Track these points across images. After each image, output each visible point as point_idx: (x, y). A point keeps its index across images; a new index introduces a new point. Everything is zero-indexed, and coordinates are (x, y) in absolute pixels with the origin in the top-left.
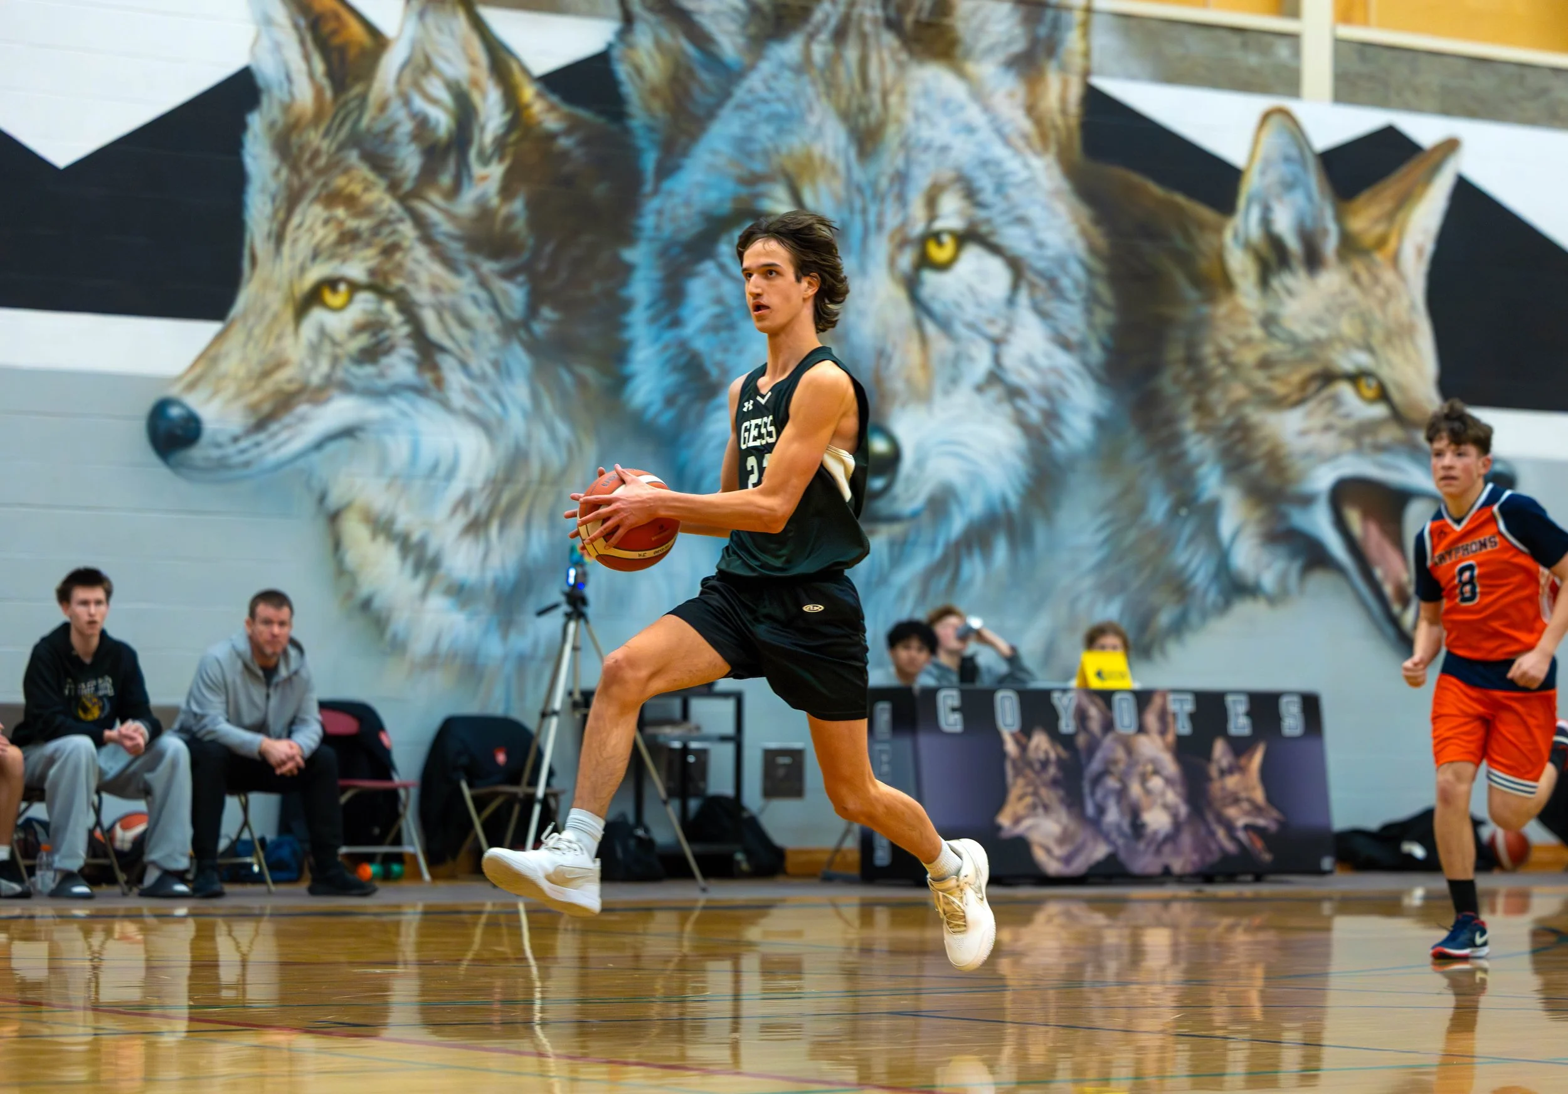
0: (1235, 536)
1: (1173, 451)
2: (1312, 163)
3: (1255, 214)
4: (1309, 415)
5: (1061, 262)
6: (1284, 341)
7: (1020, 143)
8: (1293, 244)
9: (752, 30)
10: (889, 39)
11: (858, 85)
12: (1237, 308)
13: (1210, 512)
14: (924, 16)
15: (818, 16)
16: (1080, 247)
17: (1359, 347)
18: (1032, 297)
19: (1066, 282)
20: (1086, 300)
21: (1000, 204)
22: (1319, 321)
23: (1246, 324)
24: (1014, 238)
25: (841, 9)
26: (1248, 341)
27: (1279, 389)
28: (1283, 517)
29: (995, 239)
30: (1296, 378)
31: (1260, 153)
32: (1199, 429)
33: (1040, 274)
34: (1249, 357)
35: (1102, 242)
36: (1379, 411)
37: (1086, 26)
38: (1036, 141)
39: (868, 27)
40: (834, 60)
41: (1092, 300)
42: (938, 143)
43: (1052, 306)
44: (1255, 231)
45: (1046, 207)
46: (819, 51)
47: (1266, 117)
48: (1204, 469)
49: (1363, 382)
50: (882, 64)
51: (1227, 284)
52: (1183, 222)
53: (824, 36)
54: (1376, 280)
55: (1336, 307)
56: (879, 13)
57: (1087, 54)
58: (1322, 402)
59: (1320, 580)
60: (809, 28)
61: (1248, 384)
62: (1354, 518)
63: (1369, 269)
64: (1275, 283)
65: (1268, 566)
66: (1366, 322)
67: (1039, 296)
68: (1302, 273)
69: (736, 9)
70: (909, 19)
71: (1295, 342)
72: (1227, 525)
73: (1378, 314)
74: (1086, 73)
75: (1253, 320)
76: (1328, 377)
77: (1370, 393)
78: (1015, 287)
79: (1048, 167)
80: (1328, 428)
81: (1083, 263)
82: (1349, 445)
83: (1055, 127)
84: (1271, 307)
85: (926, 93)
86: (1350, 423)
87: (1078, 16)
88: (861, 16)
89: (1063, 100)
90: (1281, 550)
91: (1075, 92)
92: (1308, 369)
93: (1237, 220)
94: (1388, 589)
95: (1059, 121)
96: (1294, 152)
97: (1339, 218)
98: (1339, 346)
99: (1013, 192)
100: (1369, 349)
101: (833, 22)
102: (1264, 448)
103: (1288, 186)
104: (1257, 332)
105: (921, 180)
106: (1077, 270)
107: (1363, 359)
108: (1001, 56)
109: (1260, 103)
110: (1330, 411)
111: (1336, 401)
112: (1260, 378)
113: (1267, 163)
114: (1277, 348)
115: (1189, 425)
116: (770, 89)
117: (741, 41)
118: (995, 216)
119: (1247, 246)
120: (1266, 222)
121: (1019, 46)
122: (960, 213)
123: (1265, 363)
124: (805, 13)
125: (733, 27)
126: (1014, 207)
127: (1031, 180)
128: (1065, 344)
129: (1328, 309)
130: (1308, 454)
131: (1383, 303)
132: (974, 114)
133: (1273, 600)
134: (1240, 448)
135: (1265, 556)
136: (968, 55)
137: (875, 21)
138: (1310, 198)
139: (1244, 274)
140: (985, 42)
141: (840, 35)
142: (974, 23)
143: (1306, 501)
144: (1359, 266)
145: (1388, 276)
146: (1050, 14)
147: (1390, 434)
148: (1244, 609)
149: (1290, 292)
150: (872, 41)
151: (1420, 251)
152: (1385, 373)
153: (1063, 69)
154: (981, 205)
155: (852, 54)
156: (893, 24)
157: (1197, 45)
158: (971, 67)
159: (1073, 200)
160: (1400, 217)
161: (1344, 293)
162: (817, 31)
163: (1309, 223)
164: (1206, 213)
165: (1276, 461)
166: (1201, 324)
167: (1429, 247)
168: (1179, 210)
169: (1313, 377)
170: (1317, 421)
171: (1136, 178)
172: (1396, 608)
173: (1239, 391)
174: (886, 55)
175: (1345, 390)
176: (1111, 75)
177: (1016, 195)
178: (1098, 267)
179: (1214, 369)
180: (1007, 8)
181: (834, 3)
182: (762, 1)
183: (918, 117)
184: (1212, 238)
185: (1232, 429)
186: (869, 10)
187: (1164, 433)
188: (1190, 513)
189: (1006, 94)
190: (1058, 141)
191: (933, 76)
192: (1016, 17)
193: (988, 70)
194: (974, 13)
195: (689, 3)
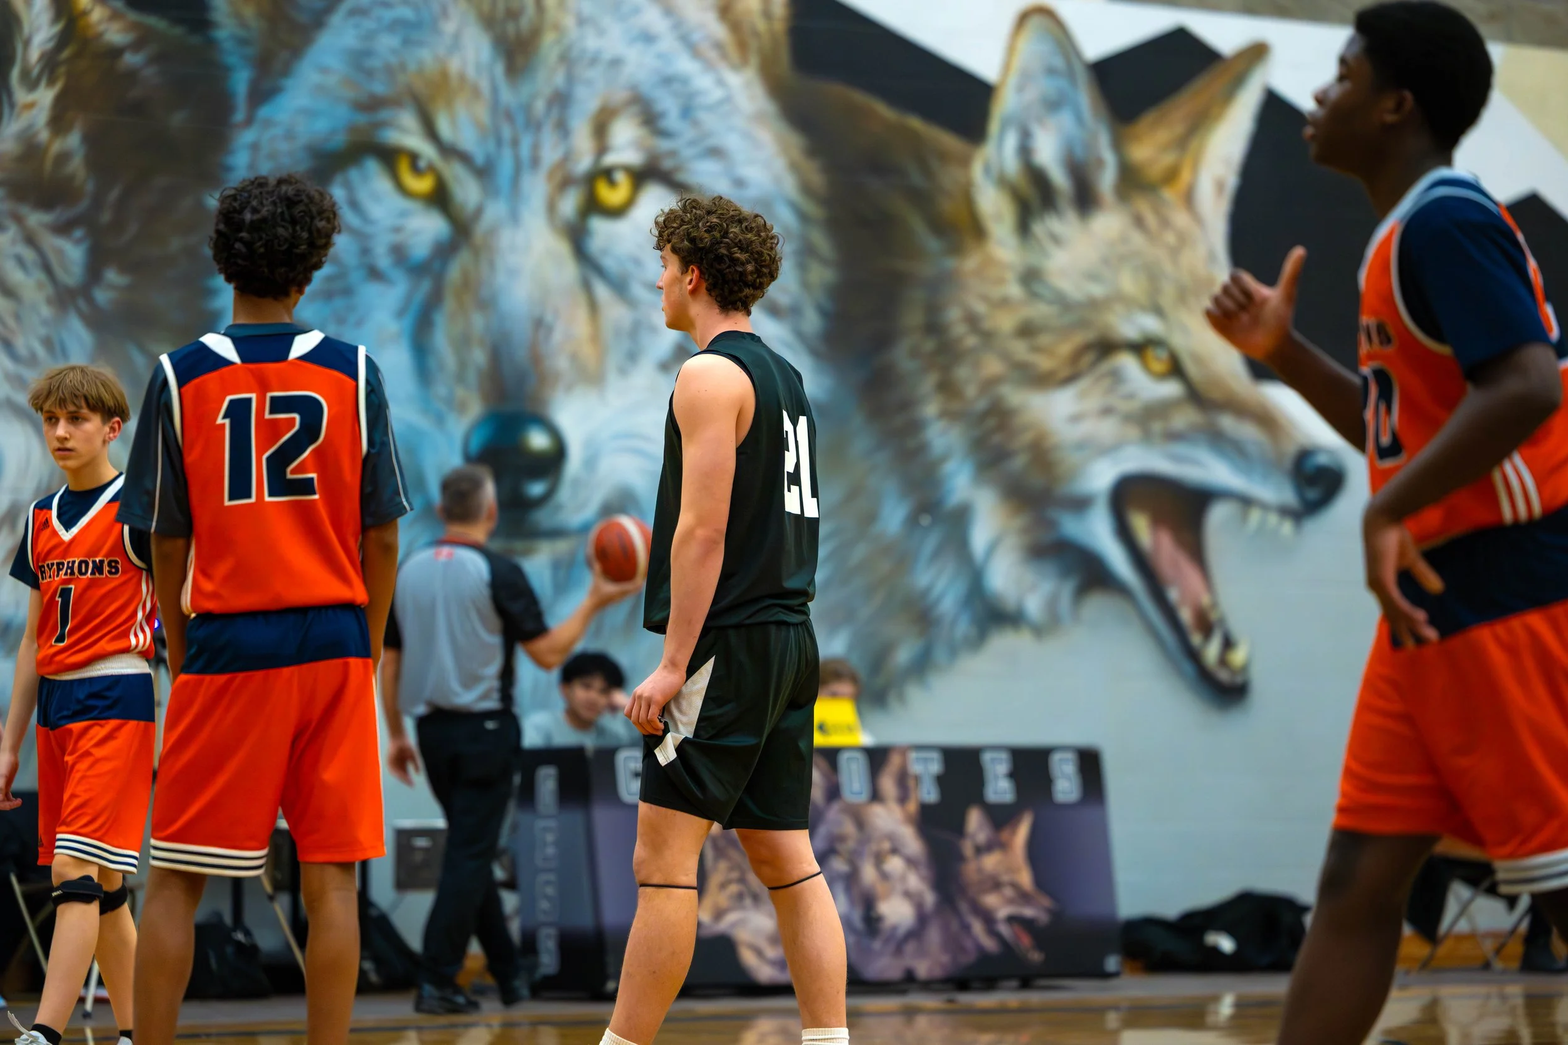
0: (992, 548)
1: (912, 443)
2: (1082, 76)
3: (1011, 142)
4: (1082, 395)
5: (768, 203)
6: (1050, 302)
7: (712, 55)
8: (1059, 178)
12: (989, 261)
13: (959, 520)
16: (790, 186)
17: (1143, 308)
20: (799, 253)
21: (688, 133)
22: (1092, 276)
23: (1001, 281)
24: (704, 174)
26: (1004, 303)
27: (1044, 363)
28: (1051, 524)
29: (681, 176)
30: (1065, 348)
31: (1017, 64)
32: (944, 415)
34: (1005, 322)
35: (817, 179)
36: (1171, 389)
38: (732, 51)
41: (804, 252)
42: (607, 56)
44: (1011, 163)
45: (746, 135)
47: (1024, 18)
48: (950, 467)
49: (1151, 353)
51: (978, 231)
52: (923, 155)
54: (1165, 223)
55: (1114, 259)
58: (1099, 379)
59: (1098, 604)
61: (1006, 356)
62: (1141, 525)
63: (1157, 211)
64: (1039, 228)
65: (1034, 587)
66: (1152, 275)
68: (1071, 215)
71: (1063, 303)
72: (980, 536)
73: (1168, 267)
75: (1011, 276)
76: (1106, 347)
77: (1159, 366)
79: (748, 85)
80: (1107, 411)
81: (793, 206)
82: (1133, 432)
83: (756, 34)
84: (1033, 259)
86: (1134, 406)
89: (766, 0)
90: (1050, 568)
92: (1080, 338)
93: (989, 149)
94: (1186, 615)
95: (761, 25)
96: (1059, 62)
97: (1118, 144)
98: (1119, 308)
99: (704, 116)
100: (1158, 311)
102: (1027, 438)
103: (1053, 105)
104: (1014, 290)
105: (587, 103)
106: (786, 214)
107: (1150, 324)
109: (1017, 3)
110: (1109, 390)
111: (1116, 377)
112: (1020, 349)
113: (1026, 78)
114: (1040, 311)
115: (930, 409)
118: (681, 145)
119: (1003, 182)
120: (1025, 151)
122: (638, 145)
123: (1027, 331)
126: (705, 135)
127: (728, 100)
128: (772, 309)
129: (1106, 261)
130: (1082, 445)
131: (1175, 252)
132: (653, 18)
133: (1039, 631)
134: (997, 439)
135: (1029, 575)
138: (1079, 119)
139: (998, 218)
143: (1081, 504)
144: (1143, 206)
145: (1180, 218)
147: (1185, 418)
148: (1003, 642)
149: (1056, 240)
151: (1220, 186)
152: (1178, 341)
154: (665, 133)
159: (781, 126)
160: (1194, 144)
161: (1124, 239)
163: (1079, 152)
164: (948, 140)
165: (1042, 453)
166: (944, 284)
167: (1232, 181)
168: (916, 138)
169: (1087, 348)
170: (1094, 402)
171: (859, 97)
172: (1196, 639)
173: (993, 366)
175: (1127, 362)
177: (708, 120)
178: (813, 211)
179: (962, 338)
183: (582, 21)
184: (957, 172)
185: (986, 414)
187: (899, 421)
188: (933, 522)
190: (761, 52)
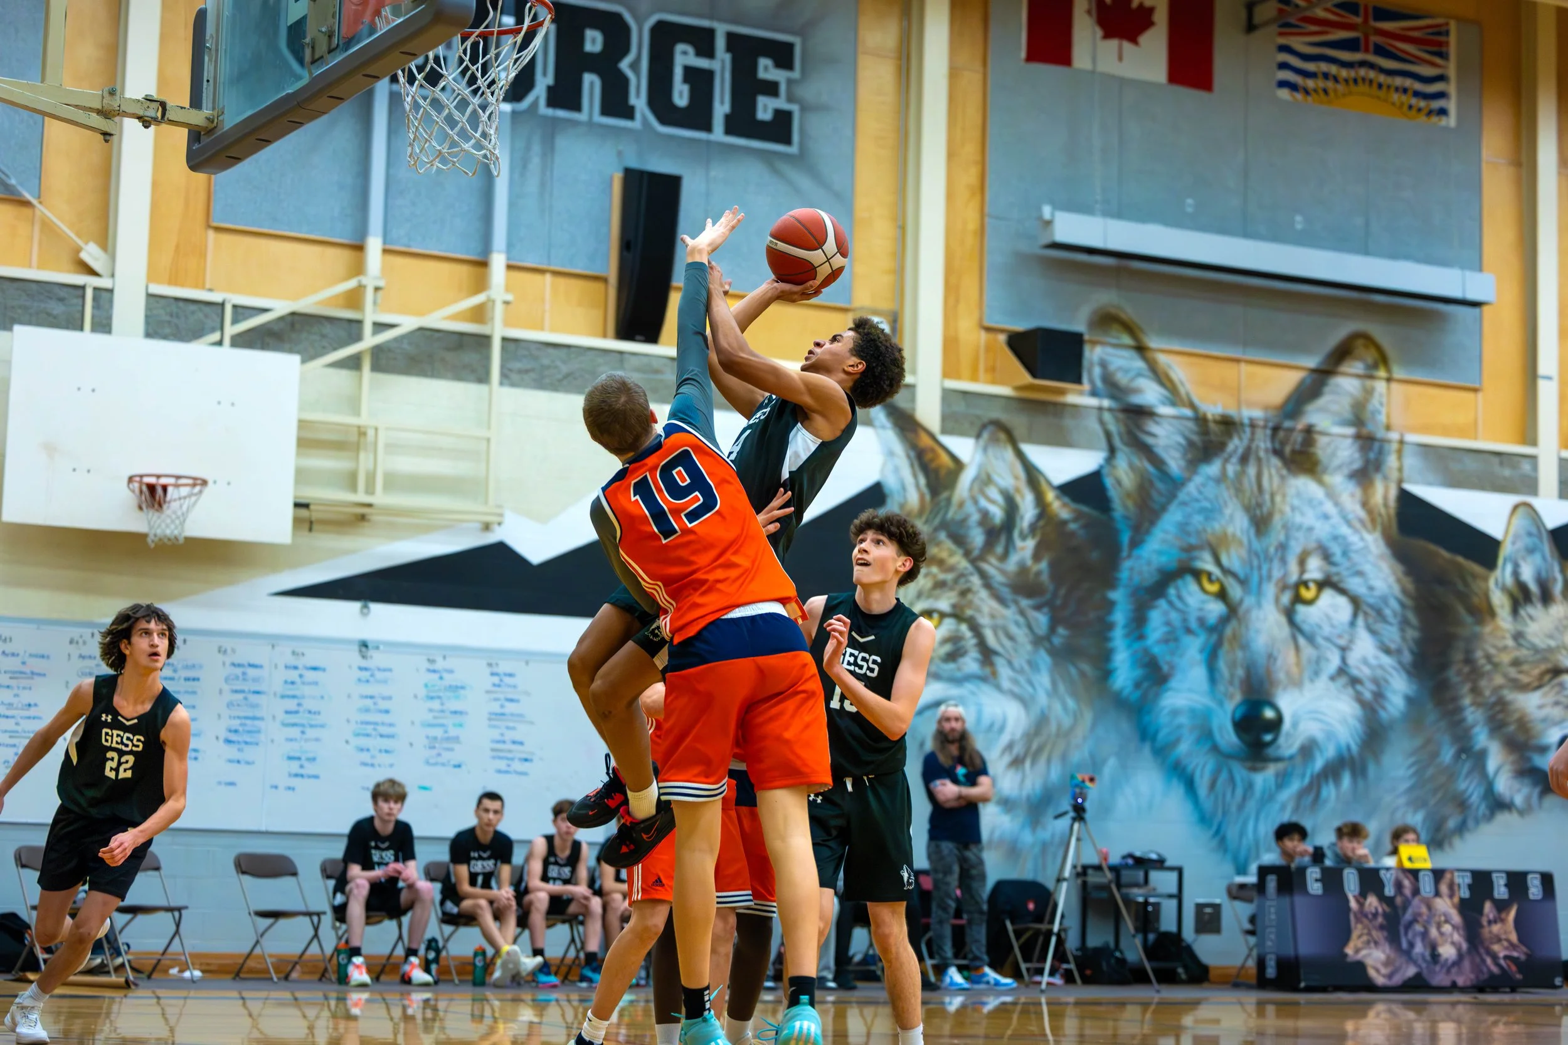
0: (1497, 772)
1: (1458, 718)
2: (1545, 536)
3: (1509, 569)
4: (1545, 695)
5: (1384, 599)
6: (1528, 649)
7: (1358, 525)
8: (1533, 587)
9: (1189, 456)
10: (1275, 461)
11: (1255, 490)
12: (1498, 628)
13: (1480, 757)
14: (1298, 447)
15: (1231, 447)
16: (1396, 590)
18: (1366, 621)
20: (1400, 623)
21: (1345, 563)
22: (1550, 636)
23: (1504, 638)
24: (1355, 584)
25: (1246, 442)
26: (1505, 648)
27: (1525, 679)
28: (1529, 760)
29: (1342, 585)
30: (1536, 672)
31: (1512, 530)
32: (1473, 704)
33: (1371, 606)
34: (1505, 658)
35: (1410, 587)
37: (1400, 453)
38: (1369, 524)
39: (1262, 454)
40: (1240, 475)
41: (1404, 623)
42: (1306, 526)
43: (1379, 627)
44: (1509, 580)
45: (1375, 565)
46: (1231, 469)
47: (1516, 508)
48: (1477, 730)
50: (1270, 476)
51: (1492, 613)
52: (1461, 572)
53: (1234, 460)
55: (1562, 627)
56: (1269, 445)
57: (1400, 470)
58: (1553, 687)
60: (1225, 455)
61: (1505, 676)
64: (1522, 612)
65: (1519, 791)
67: (1371, 621)
68: (1539, 606)
69: (1179, 444)
70: (1288, 450)
71: (1536, 650)
72: (1492, 764)
74: (1400, 481)
75: (1508, 635)
76: (1557, 671)
78: (1355, 615)
79: (1376, 540)
80: (1557, 703)
81: (1398, 600)
83: (1380, 515)
84: (1520, 628)
85: (1299, 495)
87: (1395, 446)
88: (1258, 447)
89: (1385, 498)
90: (1527, 781)
91: (1393, 493)
92: (1544, 667)
93: (1498, 572)
95: (1383, 511)
96: (1534, 530)
97: (1563, 571)
98: (1563, 652)
99: (1353, 555)
101: (1240, 451)
102: (1516, 716)
103: (1531, 551)
104: (1510, 642)
105: (1296, 548)
106: (1394, 604)
108: (1346, 471)
109: (1512, 499)
110: (1558, 693)
111: (1562, 686)
112: (1513, 672)
113: (1516, 537)
114: (1523, 653)
115: (1467, 701)
116: (1200, 492)
117: (1182, 463)
118: (1342, 570)
119: (1504, 589)
120: (1516, 574)
121: (1357, 465)
122: (1320, 569)
123: (1516, 663)
124: (1221, 447)
125: (1177, 455)
126: (1354, 565)
128: (1387, 651)
129: (1557, 629)
130: (1544, 720)
132: (1329, 507)
133: (1521, 813)
134: (1500, 716)
135: (1516, 785)
136: (1325, 470)
137: (1266, 450)
138: (1544, 558)
139: (1502, 607)
140: (1336, 462)
141: (1244, 460)
142: (1329, 451)
143: (1543, 749)
146: (1376, 445)
148: (1502, 818)
149: (1532, 618)
150: (1264, 462)
153: (1386, 478)
154: (1334, 564)
155: (1252, 471)
156: (1278, 453)
157: (1471, 464)
158: (1327, 479)
159: (1393, 562)
162: (1230, 456)
163: (1544, 574)
164: (1477, 568)
165: (1523, 724)
168: (1460, 568)
169: (1548, 671)
170: (1551, 699)
171: (1432, 547)
173: (1499, 680)
174: (1273, 471)
176: (1416, 482)
177: (1355, 557)
178: (1408, 602)
179: (1483, 666)
180: (1349, 441)
181: (1241, 439)
182: (1195, 438)
183: (1293, 509)
184: (1482, 584)
185: (1495, 704)
186: (1263, 443)
187: (1451, 707)
188: (1468, 757)
189: (1349, 495)
190: (1382, 524)
191: (1303, 485)
192: (1356, 447)
193: (1337, 480)
194: (1329, 444)
195: (1150, 440)
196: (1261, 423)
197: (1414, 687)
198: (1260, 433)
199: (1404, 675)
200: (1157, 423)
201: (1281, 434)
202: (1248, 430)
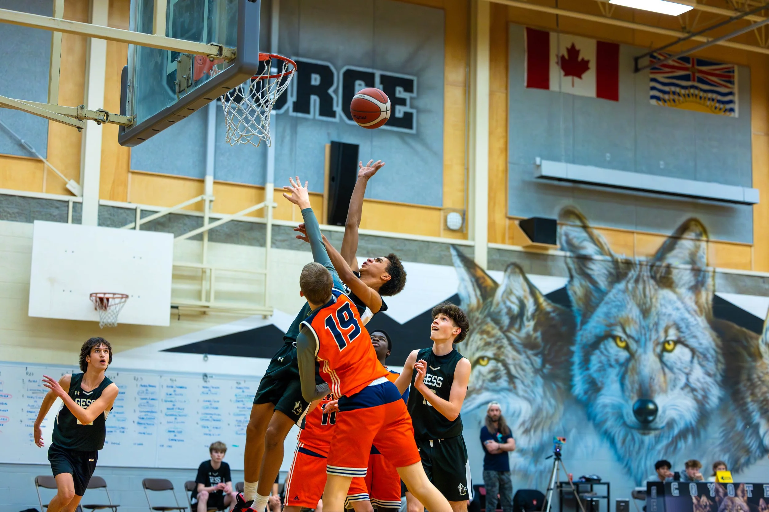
0: (765, 434)
1: (744, 408)
3: (768, 334)
5: (707, 349)
9: (610, 280)
10: (652, 282)
11: (643, 296)
12: (764, 363)
13: (757, 427)
14: (663, 274)
15: (630, 275)
18: (698, 360)
19: (709, 356)
20: (715, 361)
21: (687, 332)
23: (767, 368)
24: (692, 342)
25: (637, 273)
26: (767, 373)
29: (686, 343)
32: (752, 401)
33: (701, 353)
34: (767, 378)
37: (713, 277)
38: (699, 312)
39: (645, 278)
40: (635, 289)
41: (717, 361)
42: (668, 313)
43: (705, 363)
45: (702, 333)
46: (630, 286)
50: (650, 290)
51: (760, 356)
52: (746, 337)
56: (649, 274)
57: (714, 285)
60: (627, 279)
61: (768, 387)
67: (701, 360)
69: (604, 274)
70: (658, 276)
72: (762, 431)
74: (714, 291)
78: (693, 357)
79: (702, 320)
81: (713, 349)
85: (664, 298)
87: (711, 274)
88: (643, 275)
89: (707, 300)
91: (710, 297)
93: (763, 336)
99: (691, 328)
101: (635, 277)
105: (663, 325)
106: (712, 352)
108: (687, 286)
116: (615, 298)
117: (606, 283)
118: (686, 335)
119: (766, 344)
121: (693, 283)
122: (675, 335)
124: (626, 275)
125: (604, 279)
126: (692, 333)
128: (709, 375)
132: (679, 304)
134: (766, 407)
136: (677, 286)
137: (648, 276)
139: (766, 353)
140: (682, 282)
141: (637, 281)
142: (679, 276)
146: (702, 273)
150: (647, 282)
153: (707, 290)
154: (682, 332)
155: (641, 286)
156: (653, 277)
157: (749, 283)
158: (678, 290)
159: (711, 330)
162: (630, 279)
164: (753, 334)
166: (752, 369)
168: (744, 333)
171: (730, 323)
174: (651, 287)
176: (722, 292)
178: (719, 350)
179: (757, 382)
180: (688, 272)
181: (635, 271)
182: (612, 271)
183: (661, 305)
184: (755, 342)
185: (763, 401)
186: (646, 273)
187: (741, 402)
188: (750, 427)
189: (689, 298)
190: (706, 312)
191: (666, 293)
192: (692, 275)
193: (683, 290)
194: (678, 273)
195: (589, 272)
196: (645, 263)
197: (723, 393)
198: (644, 268)
199: (718, 387)
200: (594, 263)
201: (655, 268)
202: (638, 266)
